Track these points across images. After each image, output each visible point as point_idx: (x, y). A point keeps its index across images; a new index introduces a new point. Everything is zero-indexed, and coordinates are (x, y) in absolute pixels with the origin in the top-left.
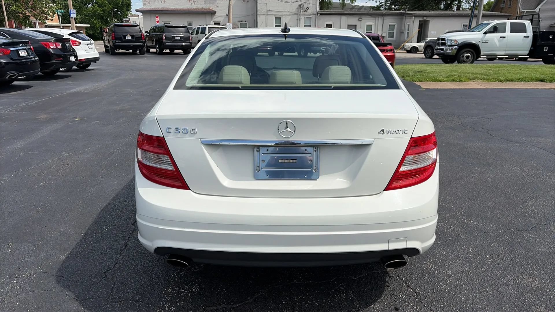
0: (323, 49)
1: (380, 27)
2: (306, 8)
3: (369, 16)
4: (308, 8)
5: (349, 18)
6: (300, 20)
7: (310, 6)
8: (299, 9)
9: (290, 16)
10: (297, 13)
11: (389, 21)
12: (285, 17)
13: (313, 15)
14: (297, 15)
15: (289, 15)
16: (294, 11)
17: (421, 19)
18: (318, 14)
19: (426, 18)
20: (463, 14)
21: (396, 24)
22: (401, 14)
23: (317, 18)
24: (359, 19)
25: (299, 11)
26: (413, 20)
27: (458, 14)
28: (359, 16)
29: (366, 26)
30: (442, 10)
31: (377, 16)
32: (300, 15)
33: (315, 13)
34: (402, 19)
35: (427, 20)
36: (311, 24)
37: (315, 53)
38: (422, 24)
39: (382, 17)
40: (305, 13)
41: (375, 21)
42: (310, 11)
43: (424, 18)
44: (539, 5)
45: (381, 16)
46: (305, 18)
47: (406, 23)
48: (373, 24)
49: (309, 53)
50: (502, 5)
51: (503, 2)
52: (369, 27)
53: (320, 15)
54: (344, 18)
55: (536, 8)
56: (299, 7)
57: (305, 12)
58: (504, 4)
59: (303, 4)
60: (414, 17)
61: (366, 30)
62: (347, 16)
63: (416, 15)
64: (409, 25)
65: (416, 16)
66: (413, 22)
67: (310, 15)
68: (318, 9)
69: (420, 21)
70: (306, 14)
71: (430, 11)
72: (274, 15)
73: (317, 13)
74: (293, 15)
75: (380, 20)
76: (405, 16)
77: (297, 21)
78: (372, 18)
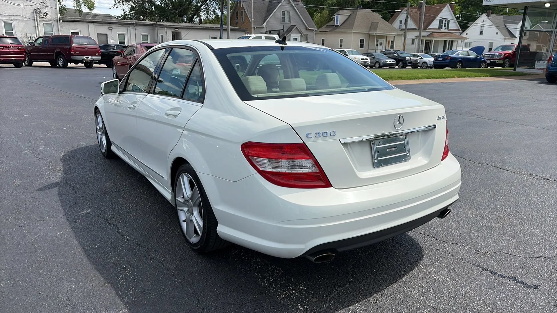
0: (86, 59)
1: (133, 37)
2: (44, 13)
3: (120, 25)
4: (47, 13)
5: (97, 26)
6: (38, 26)
7: (49, 10)
8: (35, 14)
9: (24, 23)
10: (33, 18)
11: (141, 31)
12: (16, 22)
13: (53, 22)
14: (33, 21)
15: (22, 21)
16: (28, 15)
17: (173, 31)
18: (60, 20)
19: (177, 29)
20: (209, 27)
21: (149, 34)
22: (152, 25)
23: (60, 25)
24: (109, 28)
25: (35, 16)
26: (166, 31)
27: (205, 27)
28: (109, 25)
29: (118, 35)
30: (186, 22)
31: (129, 26)
32: (37, 20)
33: (56, 19)
34: (154, 30)
35: (179, 31)
36: (53, 32)
37: (77, 63)
38: (174, 35)
39: (134, 27)
40: (43, 19)
41: (127, 30)
42: (49, 17)
43: (176, 29)
44: (264, 22)
45: (132, 26)
46: (45, 24)
47: (159, 34)
48: (125, 34)
49: (69, 63)
50: (236, 20)
51: (236, 18)
52: (122, 36)
53: (62, 21)
54: (91, 26)
55: (263, 24)
56: (35, 12)
57: (43, 17)
58: (237, 20)
59: (39, 8)
60: (166, 28)
61: (119, 40)
62: (95, 24)
63: (167, 26)
64: (162, 36)
65: (169, 27)
66: (166, 33)
67: (50, 21)
68: (59, 15)
69: (173, 32)
70: (45, 20)
71: (178, 23)
72: (3, 20)
73: (58, 19)
74: (28, 20)
75: (132, 30)
76: (157, 27)
77: (34, 27)
78: (123, 28)
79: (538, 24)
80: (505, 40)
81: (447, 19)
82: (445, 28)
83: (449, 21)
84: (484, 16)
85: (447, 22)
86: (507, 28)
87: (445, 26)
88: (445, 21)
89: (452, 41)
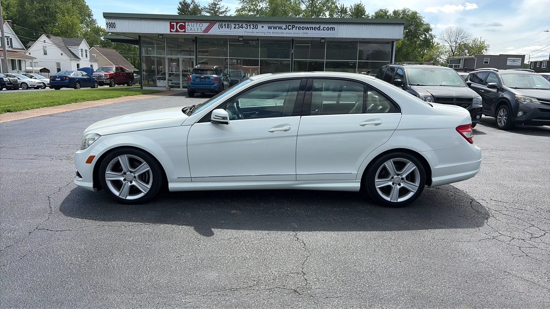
79: (93, 47)
80: (71, 61)
81: (9, 37)
82: (9, 47)
83: (11, 39)
84: (44, 36)
85: (9, 40)
86: (69, 50)
87: (8, 44)
88: (7, 39)
89: (20, 61)
